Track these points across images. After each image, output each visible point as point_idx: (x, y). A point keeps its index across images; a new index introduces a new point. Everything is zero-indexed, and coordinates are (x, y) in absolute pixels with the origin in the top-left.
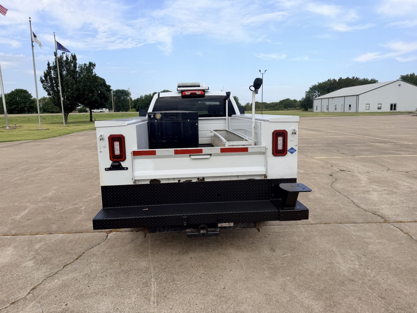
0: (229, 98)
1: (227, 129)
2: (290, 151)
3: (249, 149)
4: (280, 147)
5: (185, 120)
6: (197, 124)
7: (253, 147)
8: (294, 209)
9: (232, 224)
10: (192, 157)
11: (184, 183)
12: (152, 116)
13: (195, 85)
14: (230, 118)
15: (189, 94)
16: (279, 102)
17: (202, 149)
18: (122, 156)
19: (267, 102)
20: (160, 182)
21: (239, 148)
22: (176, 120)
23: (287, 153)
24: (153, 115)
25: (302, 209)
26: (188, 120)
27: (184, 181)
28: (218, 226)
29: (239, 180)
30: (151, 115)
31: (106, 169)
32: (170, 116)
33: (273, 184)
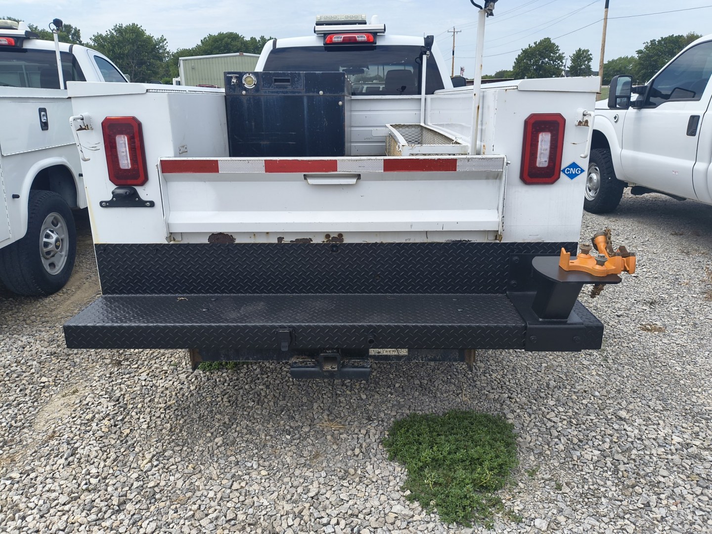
0: (430, 49)
1: (422, 124)
2: (568, 171)
3: (458, 163)
4: (542, 160)
5: (314, 92)
6: (340, 103)
7: (468, 160)
8: (565, 323)
9: (404, 352)
10: (311, 181)
11: (292, 245)
12: (234, 80)
13: (354, 19)
14: (429, 97)
15: (340, 40)
17: (336, 161)
18: (139, 174)
20: (233, 240)
21: (434, 160)
22: (291, 92)
23: (558, 177)
24: (236, 77)
25: (587, 323)
26: (321, 93)
27: (291, 241)
28: (370, 354)
29: (431, 244)
30: (232, 77)
31: (105, 205)
32: (276, 81)
33: (516, 255)
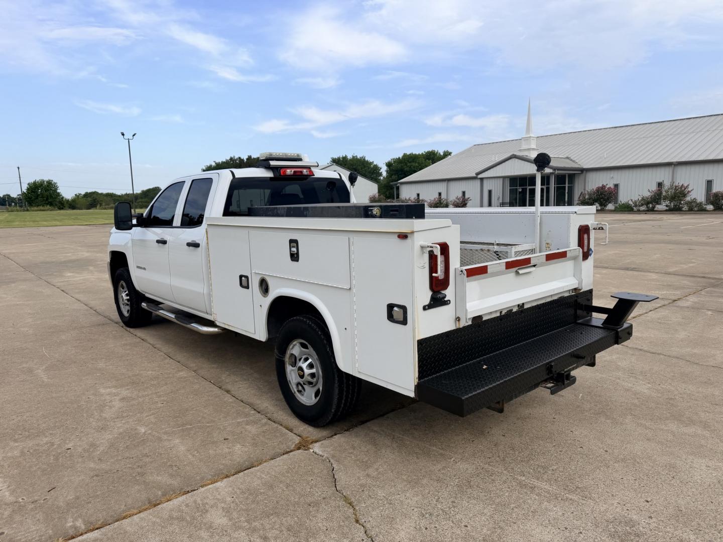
3: (567, 253)
4: (586, 248)
7: (570, 251)
10: (521, 272)
13: (292, 157)
15: (291, 173)
16: (141, 193)
17: (530, 258)
19: (116, 193)
20: (482, 318)
27: (505, 313)
29: (553, 301)
31: (425, 308)
32: (392, 211)
